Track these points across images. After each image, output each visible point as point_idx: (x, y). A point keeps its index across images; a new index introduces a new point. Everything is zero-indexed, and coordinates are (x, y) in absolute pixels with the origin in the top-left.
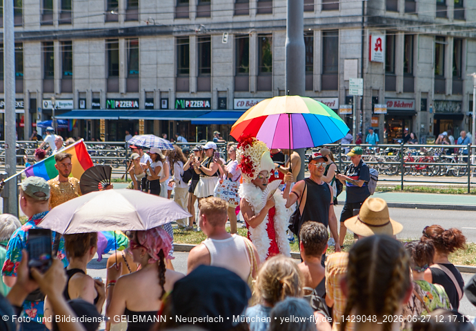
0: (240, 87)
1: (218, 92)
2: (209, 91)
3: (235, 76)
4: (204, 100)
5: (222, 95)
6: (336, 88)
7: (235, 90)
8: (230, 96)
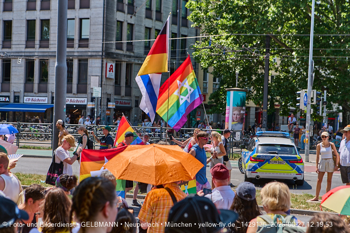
0: (28, 90)
1: (14, 92)
2: (9, 91)
3: (25, 84)
4: (6, 96)
5: (17, 95)
6: (85, 92)
7: (25, 91)
8: (21, 95)
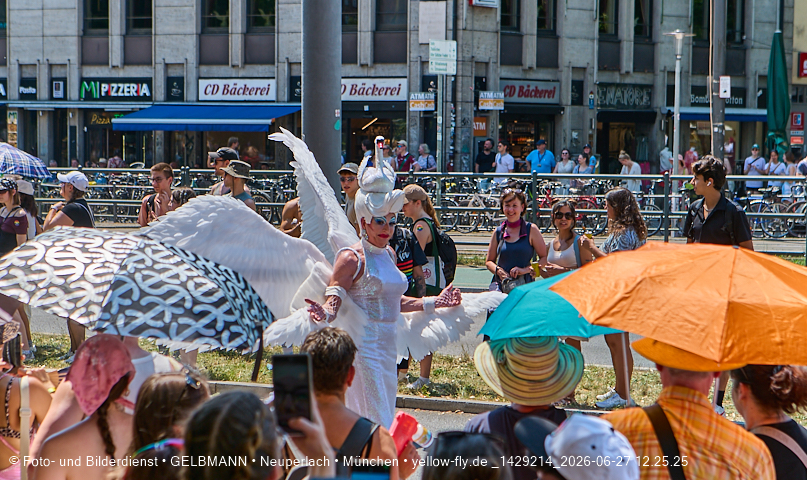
0: (211, 56)
1: (167, 65)
2: (149, 63)
3: (201, 35)
4: (139, 81)
5: (174, 73)
6: (402, 58)
7: (202, 61)
8: (190, 75)
